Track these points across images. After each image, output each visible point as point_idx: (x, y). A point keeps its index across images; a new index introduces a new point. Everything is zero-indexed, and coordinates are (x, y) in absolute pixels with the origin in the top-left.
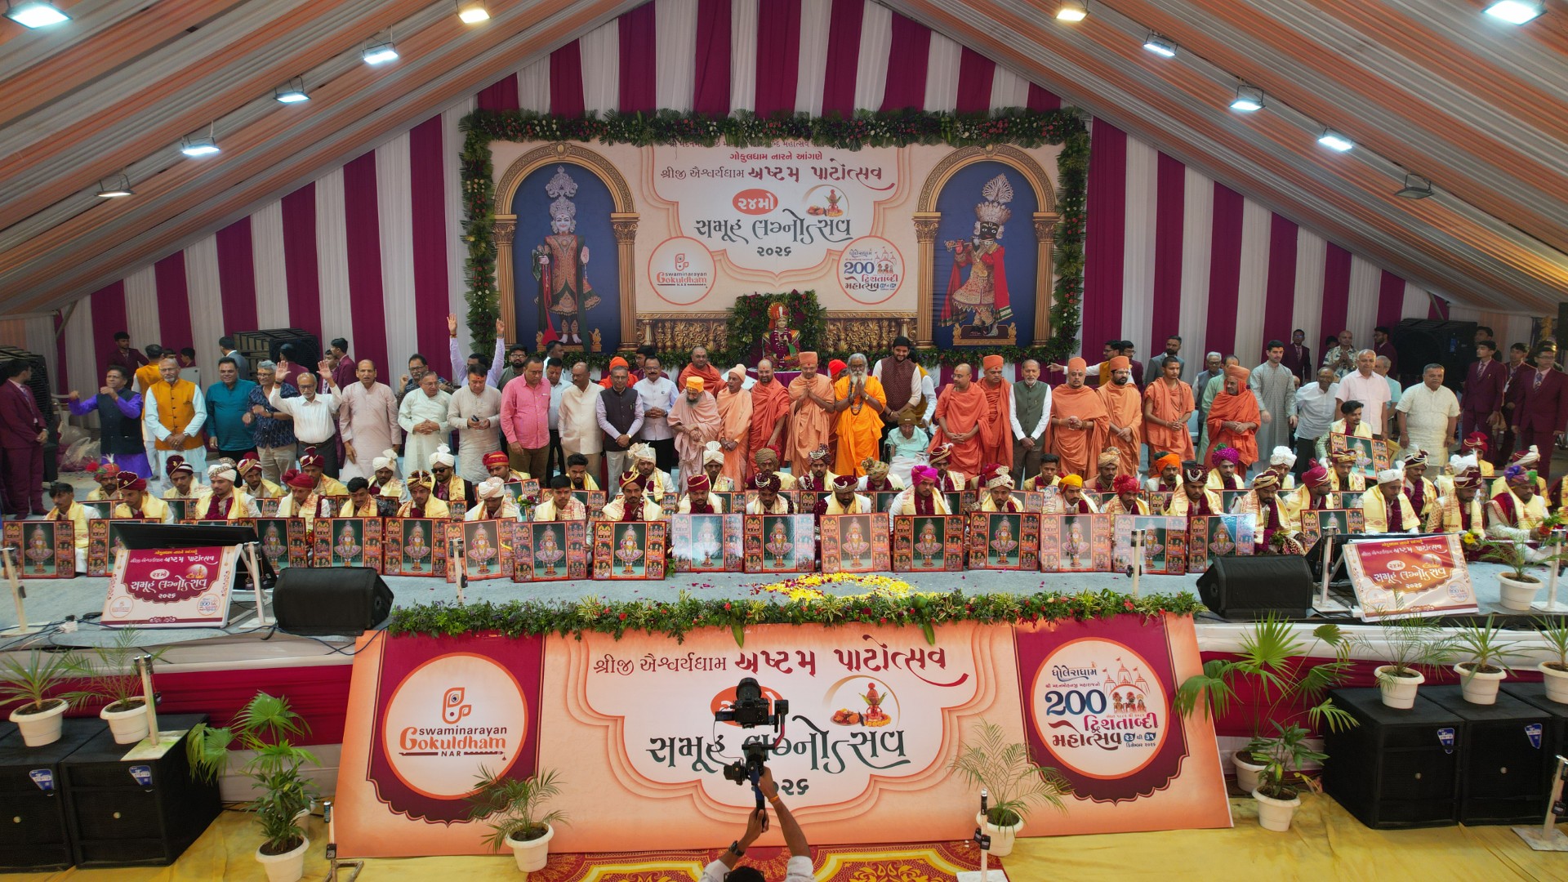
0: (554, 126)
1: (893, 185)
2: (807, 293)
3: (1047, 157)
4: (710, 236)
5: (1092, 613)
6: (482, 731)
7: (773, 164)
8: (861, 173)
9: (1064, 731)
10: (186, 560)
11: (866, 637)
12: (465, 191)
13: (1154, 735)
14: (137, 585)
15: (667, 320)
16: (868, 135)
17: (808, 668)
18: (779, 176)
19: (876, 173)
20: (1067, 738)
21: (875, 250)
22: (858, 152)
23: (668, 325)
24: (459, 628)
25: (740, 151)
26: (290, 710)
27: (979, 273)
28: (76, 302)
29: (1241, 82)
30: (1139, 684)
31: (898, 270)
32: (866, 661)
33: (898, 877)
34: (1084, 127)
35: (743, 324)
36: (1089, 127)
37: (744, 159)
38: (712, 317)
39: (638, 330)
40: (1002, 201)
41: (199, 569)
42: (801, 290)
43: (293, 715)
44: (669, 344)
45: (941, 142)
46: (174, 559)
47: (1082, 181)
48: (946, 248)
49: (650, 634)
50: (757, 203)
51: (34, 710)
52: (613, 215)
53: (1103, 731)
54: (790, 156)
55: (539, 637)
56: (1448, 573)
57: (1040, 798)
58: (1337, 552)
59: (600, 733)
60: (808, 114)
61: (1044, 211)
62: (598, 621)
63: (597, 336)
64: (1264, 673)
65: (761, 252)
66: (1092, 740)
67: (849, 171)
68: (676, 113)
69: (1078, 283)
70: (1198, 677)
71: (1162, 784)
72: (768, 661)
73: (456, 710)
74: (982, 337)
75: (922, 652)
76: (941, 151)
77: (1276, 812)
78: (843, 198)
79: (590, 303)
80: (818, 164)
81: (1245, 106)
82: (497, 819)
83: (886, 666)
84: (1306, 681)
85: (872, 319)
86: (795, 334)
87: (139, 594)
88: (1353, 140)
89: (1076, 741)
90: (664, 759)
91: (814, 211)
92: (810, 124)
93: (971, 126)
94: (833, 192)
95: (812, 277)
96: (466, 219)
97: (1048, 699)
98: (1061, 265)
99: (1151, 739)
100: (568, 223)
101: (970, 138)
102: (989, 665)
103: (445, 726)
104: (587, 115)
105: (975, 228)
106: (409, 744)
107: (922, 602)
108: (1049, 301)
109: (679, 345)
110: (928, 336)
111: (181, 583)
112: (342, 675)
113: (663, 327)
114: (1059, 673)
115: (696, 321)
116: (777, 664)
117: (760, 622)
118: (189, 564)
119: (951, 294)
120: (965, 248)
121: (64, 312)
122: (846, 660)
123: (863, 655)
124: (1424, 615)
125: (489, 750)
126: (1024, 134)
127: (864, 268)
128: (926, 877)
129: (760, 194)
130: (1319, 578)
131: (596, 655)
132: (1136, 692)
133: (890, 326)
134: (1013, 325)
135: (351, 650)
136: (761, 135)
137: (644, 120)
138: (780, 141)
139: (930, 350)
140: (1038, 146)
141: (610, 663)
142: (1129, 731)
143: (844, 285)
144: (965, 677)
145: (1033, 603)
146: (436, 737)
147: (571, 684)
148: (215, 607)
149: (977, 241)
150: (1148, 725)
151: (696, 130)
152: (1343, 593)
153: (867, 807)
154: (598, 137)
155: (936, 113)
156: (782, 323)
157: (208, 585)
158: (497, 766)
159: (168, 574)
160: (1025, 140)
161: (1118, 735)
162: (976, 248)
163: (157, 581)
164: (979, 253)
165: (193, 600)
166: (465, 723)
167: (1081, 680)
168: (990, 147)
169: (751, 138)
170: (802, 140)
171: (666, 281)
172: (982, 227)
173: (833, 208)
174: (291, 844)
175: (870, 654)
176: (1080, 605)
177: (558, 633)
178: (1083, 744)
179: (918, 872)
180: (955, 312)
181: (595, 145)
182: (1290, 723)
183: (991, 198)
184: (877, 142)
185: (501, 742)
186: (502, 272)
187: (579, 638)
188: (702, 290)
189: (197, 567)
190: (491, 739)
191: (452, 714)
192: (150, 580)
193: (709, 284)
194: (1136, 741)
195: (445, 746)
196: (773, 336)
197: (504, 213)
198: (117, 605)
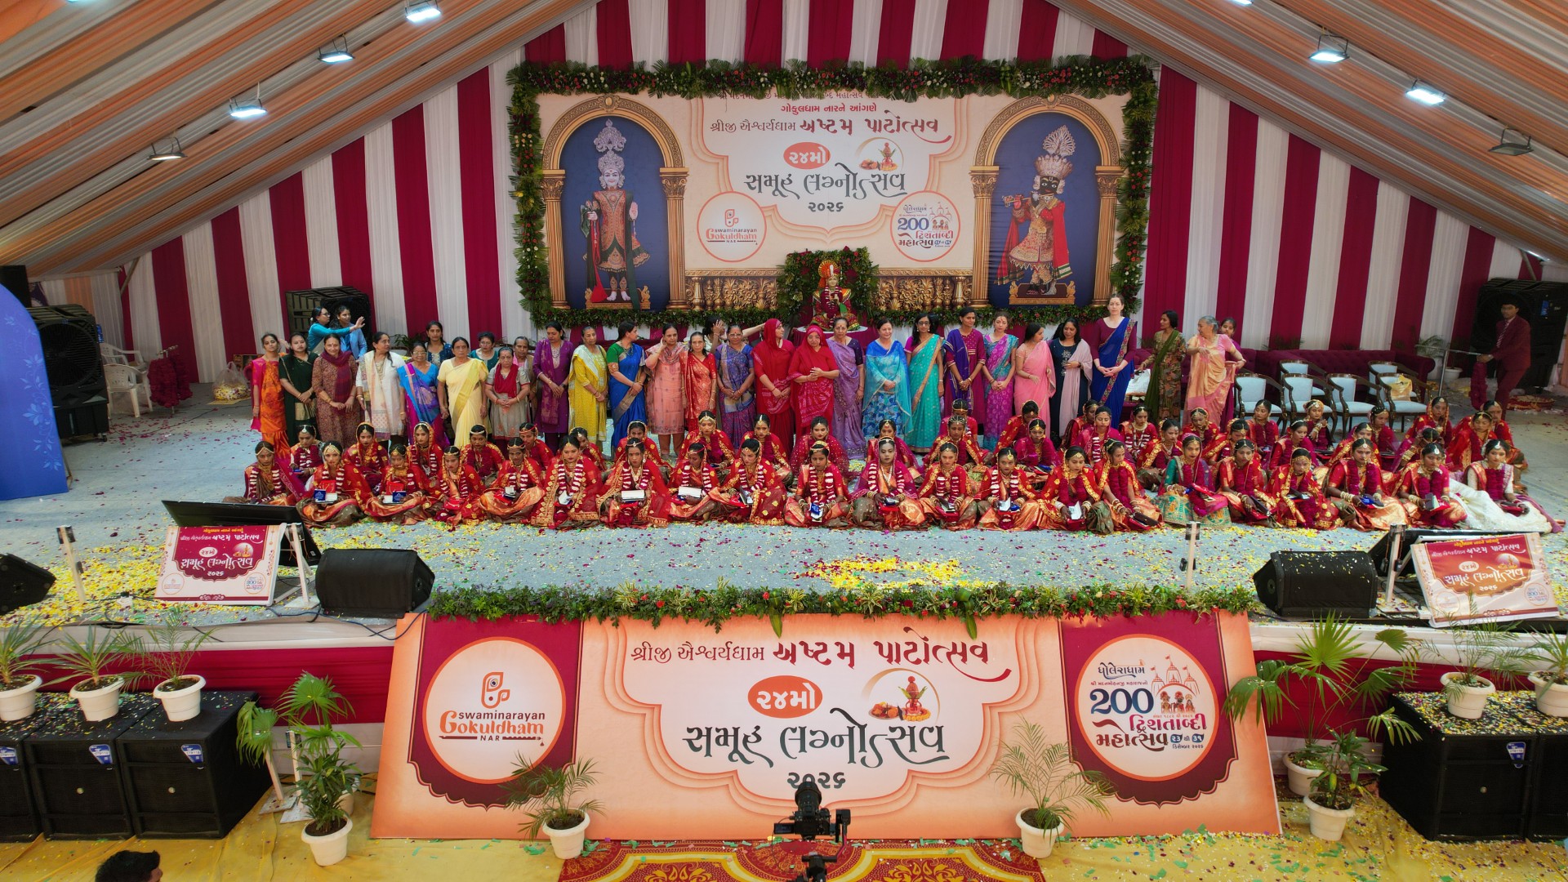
0: (602, 79)
1: (949, 137)
2: (860, 250)
3: (1112, 107)
4: (760, 191)
5: (1141, 609)
6: (521, 717)
7: (825, 116)
8: (916, 125)
9: (1109, 730)
10: (233, 538)
11: (907, 629)
12: (514, 145)
13: (1202, 736)
14: (187, 562)
15: (716, 277)
16: (924, 86)
17: (847, 659)
18: (831, 128)
19: (932, 125)
20: (1111, 738)
21: (930, 206)
22: (914, 104)
23: (717, 282)
24: (497, 613)
25: (792, 103)
26: (334, 690)
27: (1037, 230)
28: (138, 259)
29: (1323, 32)
30: (1188, 684)
31: (953, 226)
32: (907, 653)
33: (933, 876)
34: (1151, 76)
35: (793, 282)
36: (1157, 76)
37: (795, 111)
38: (762, 274)
39: (687, 287)
40: (1063, 154)
41: (245, 548)
42: (853, 248)
43: (336, 695)
44: (718, 301)
45: (1000, 93)
46: (222, 537)
47: (1148, 133)
48: (1003, 204)
49: (687, 621)
50: (809, 157)
51: (92, 687)
52: (662, 170)
53: (1149, 732)
54: (843, 108)
55: (577, 623)
56: (1526, 574)
57: (1082, 801)
58: (1405, 549)
59: (637, 721)
60: (862, 63)
61: (1107, 165)
62: (636, 609)
63: (645, 294)
64: (1320, 678)
65: (812, 207)
66: (1137, 741)
67: (904, 124)
68: (727, 64)
69: (1141, 240)
70: (1251, 679)
71: (1209, 788)
72: (806, 651)
73: (495, 694)
74: (1040, 296)
75: (964, 646)
76: (1001, 101)
77: (1330, 822)
78: (898, 151)
79: (639, 260)
80: (872, 116)
81: (1327, 57)
82: (534, 805)
83: (927, 660)
84: (1365, 685)
85: (925, 277)
86: (847, 293)
87: (189, 571)
88: (1445, 93)
89: (1121, 740)
90: (701, 748)
91: (868, 165)
92: (864, 74)
93: (1032, 75)
94: (887, 145)
95: (866, 233)
96: (514, 174)
97: (1093, 697)
98: (1123, 222)
99: (1198, 741)
100: (617, 178)
101: (1031, 88)
102: (1033, 661)
103: (484, 710)
104: (636, 66)
105: (1034, 183)
106: (448, 727)
107: (964, 596)
108: (1110, 258)
109: (728, 302)
110: (984, 294)
111: (229, 562)
112: (382, 658)
113: (713, 285)
114: (1105, 671)
115: (746, 278)
116: (816, 655)
117: (799, 612)
118: (235, 542)
119: (1008, 252)
120: (1024, 203)
121: (127, 269)
122: (886, 653)
123: (904, 648)
124: (1500, 619)
125: (527, 735)
126: (1088, 84)
127: (918, 224)
128: (961, 878)
129: (813, 147)
130: (1385, 574)
131: (634, 642)
132: (1185, 692)
133: (944, 284)
134: (1072, 283)
135: (392, 634)
136: (813, 86)
137: (693, 71)
138: (833, 92)
139: (986, 309)
140: (1103, 96)
141: (648, 651)
142: (1176, 731)
143: (898, 242)
144: (1007, 673)
145: (1080, 598)
146: (475, 721)
147: (609, 671)
148: (260, 586)
149: (1036, 196)
150: (1196, 726)
151: (747, 81)
152: (1410, 590)
153: (904, 802)
154: (647, 89)
155: (996, 62)
156: (833, 281)
157: (254, 564)
158: (534, 752)
159: (216, 552)
160: (1089, 89)
161: (1165, 735)
162: (1035, 203)
163: (206, 559)
164: (1039, 209)
165: (240, 578)
166: (503, 708)
167: (1128, 678)
168: (1051, 98)
169: (803, 89)
170: (855, 91)
171: (716, 237)
172: (1042, 181)
173: (887, 161)
174: (335, 825)
175: (911, 647)
176: (1129, 600)
177: (595, 619)
178: (1127, 744)
179: (954, 872)
180: (1012, 270)
181: (643, 98)
182: (1347, 731)
183: (1051, 151)
184: (933, 92)
185: (539, 728)
186: (550, 226)
187: (616, 625)
188: (751, 247)
189: (243, 546)
190: (529, 725)
191: (491, 699)
192: (200, 558)
193: (759, 241)
194: (1183, 742)
195: (484, 730)
196: (823, 295)
197: (552, 168)
198: (168, 582)
